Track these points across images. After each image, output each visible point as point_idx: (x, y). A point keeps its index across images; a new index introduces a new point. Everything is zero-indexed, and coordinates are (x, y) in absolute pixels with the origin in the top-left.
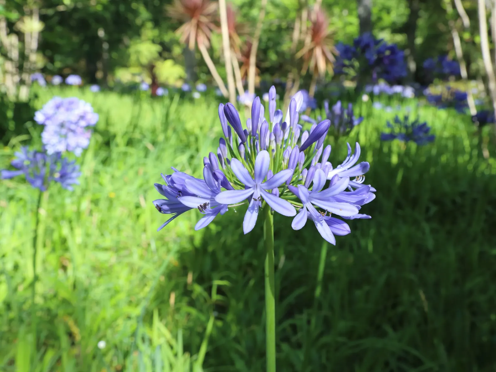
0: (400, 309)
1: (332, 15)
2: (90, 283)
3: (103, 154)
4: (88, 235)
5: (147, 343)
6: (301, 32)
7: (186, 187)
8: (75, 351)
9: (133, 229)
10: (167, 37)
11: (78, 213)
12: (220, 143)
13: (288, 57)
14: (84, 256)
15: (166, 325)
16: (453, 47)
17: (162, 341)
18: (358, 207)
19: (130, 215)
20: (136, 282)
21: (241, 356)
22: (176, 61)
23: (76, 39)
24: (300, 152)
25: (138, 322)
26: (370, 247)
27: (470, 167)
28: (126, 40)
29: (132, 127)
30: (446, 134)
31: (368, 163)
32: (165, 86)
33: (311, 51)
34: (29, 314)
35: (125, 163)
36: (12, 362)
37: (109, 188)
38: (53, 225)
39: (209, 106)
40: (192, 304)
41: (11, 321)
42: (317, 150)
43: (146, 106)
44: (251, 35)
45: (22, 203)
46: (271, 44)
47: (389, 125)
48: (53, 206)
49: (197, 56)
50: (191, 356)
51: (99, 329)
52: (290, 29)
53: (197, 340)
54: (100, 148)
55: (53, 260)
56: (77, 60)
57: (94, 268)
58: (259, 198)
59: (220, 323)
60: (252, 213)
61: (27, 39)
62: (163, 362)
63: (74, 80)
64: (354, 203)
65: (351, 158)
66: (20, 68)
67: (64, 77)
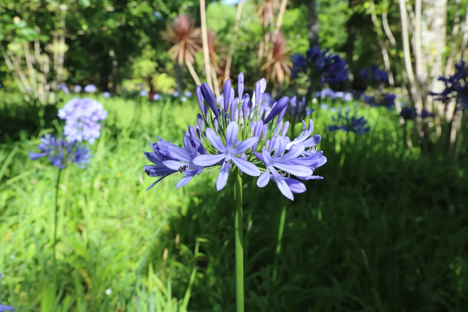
0: (344, 265)
1: (288, 38)
2: (100, 243)
3: (112, 144)
4: (98, 206)
5: (144, 290)
6: (264, 51)
7: (169, 153)
8: (88, 297)
9: (134, 201)
10: (162, 57)
11: (92, 189)
12: (197, 118)
13: (254, 71)
14: (96, 223)
15: (159, 277)
16: (383, 62)
17: (155, 289)
18: (312, 169)
19: (131, 191)
20: (136, 243)
21: (218, 301)
22: (169, 74)
23: (93, 58)
24: (264, 125)
25: (137, 274)
26: (320, 216)
27: (397, 155)
28: (131, 59)
29: (134, 124)
30: (378, 129)
31: (320, 136)
32: (160, 93)
33: (272, 65)
34: (52, 268)
35: (128, 151)
36: (39, 305)
37: (115, 170)
38: (73, 199)
39: (193, 108)
40: (180, 259)
41: (38, 273)
42: (278, 123)
43: (145, 107)
44: (226, 53)
45: (48, 182)
46: (241, 61)
47: (333, 119)
48: (72, 184)
49: (185, 70)
50: (178, 300)
51: (106, 279)
52: (256, 49)
53: (183, 288)
54: (110, 139)
55: (72, 225)
56: (93, 74)
57: (104, 232)
58: (230, 160)
59: (201, 275)
60: (224, 174)
61: (55, 57)
62: (155, 305)
63: (91, 88)
64: (309, 166)
65: (306, 132)
66: (50, 80)
67: (83, 86)
